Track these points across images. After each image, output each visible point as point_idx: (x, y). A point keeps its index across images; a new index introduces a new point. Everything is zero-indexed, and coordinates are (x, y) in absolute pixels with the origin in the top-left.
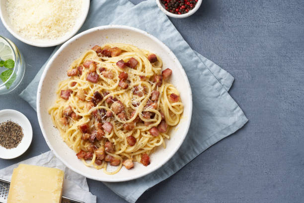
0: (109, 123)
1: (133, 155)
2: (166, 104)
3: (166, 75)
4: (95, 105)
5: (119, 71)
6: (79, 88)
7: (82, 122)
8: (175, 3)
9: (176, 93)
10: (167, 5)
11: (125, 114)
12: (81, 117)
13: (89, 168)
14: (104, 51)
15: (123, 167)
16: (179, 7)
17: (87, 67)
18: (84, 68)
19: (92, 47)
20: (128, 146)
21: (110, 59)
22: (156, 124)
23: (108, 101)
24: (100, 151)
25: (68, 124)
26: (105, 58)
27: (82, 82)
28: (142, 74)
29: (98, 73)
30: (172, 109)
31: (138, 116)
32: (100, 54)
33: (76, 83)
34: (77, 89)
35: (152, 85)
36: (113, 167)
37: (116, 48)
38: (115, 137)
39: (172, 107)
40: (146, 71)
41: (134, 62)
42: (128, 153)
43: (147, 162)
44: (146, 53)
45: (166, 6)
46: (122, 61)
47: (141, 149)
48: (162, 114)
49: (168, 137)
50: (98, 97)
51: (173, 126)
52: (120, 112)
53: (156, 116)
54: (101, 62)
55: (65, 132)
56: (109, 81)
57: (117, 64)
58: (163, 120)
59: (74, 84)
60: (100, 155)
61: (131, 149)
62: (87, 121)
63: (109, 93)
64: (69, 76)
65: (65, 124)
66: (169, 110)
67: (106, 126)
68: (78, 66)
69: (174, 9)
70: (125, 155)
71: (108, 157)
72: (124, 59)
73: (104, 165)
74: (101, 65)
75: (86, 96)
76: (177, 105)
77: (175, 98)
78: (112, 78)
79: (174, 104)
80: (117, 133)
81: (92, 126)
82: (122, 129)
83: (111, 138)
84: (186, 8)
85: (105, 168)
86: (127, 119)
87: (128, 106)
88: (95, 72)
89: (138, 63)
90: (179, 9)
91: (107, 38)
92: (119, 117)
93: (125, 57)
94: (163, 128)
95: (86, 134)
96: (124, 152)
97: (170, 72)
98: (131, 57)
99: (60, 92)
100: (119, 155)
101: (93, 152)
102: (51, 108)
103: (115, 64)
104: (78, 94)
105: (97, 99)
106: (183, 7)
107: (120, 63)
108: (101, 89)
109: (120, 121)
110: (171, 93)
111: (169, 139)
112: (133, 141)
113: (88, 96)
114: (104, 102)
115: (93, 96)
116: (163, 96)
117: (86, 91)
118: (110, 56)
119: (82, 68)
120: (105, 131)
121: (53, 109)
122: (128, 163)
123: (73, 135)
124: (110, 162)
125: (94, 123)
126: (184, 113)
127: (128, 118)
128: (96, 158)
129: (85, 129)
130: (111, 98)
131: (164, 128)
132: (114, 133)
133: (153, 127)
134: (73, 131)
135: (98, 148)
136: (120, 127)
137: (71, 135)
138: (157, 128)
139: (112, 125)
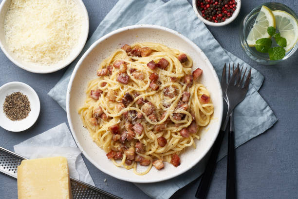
0: (140, 124)
1: (163, 155)
3: (197, 75)
4: (126, 106)
5: (149, 72)
6: (109, 88)
7: (112, 123)
8: (213, 11)
9: (207, 94)
10: (205, 12)
11: (156, 115)
12: (112, 118)
13: (119, 168)
14: (134, 51)
15: (153, 168)
16: (216, 15)
18: (114, 68)
20: (158, 147)
21: (140, 60)
23: (139, 102)
24: (130, 152)
25: (99, 124)
26: (135, 58)
27: (113, 83)
28: (173, 75)
29: (129, 74)
30: (202, 110)
31: (169, 117)
33: (106, 83)
34: (107, 89)
35: (183, 86)
36: (143, 167)
37: (146, 48)
38: (145, 137)
39: (203, 108)
41: (165, 63)
42: (158, 154)
43: (177, 163)
44: (177, 53)
45: (203, 13)
47: (171, 150)
49: (198, 138)
51: (203, 127)
53: (186, 117)
54: (131, 63)
55: (95, 132)
56: (140, 82)
57: (148, 65)
58: (194, 121)
59: (104, 84)
61: (161, 150)
62: (118, 122)
63: (139, 95)
64: (99, 76)
65: (95, 124)
66: (200, 110)
67: (137, 128)
68: (108, 65)
69: (211, 17)
70: (155, 155)
71: (137, 158)
72: (154, 60)
73: (134, 165)
74: (131, 65)
75: (116, 97)
76: (208, 107)
77: (205, 99)
78: (143, 79)
79: (205, 105)
80: (147, 134)
82: (153, 130)
83: (142, 139)
84: (223, 17)
85: (135, 168)
86: (158, 121)
87: (158, 108)
88: (126, 72)
89: (169, 64)
90: (216, 17)
92: (150, 118)
93: (156, 57)
95: (117, 135)
96: (154, 153)
98: (162, 58)
99: (90, 92)
100: (150, 155)
101: (123, 153)
102: (81, 108)
103: (146, 65)
104: (108, 95)
106: (220, 15)
107: (151, 65)
109: (151, 123)
110: (202, 93)
111: (200, 139)
112: (163, 142)
113: (119, 97)
114: (135, 103)
115: (123, 97)
116: (193, 96)
117: (116, 92)
118: (140, 56)
119: (112, 68)
121: (82, 109)
122: (158, 163)
123: (104, 136)
124: (141, 162)
125: (124, 124)
126: (215, 114)
127: (159, 119)
128: (126, 158)
129: (116, 130)
130: (142, 100)
131: (194, 129)
133: (184, 128)
134: (104, 132)
135: (128, 148)
136: (151, 128)
137: (102, 136)
139: (142, 126)
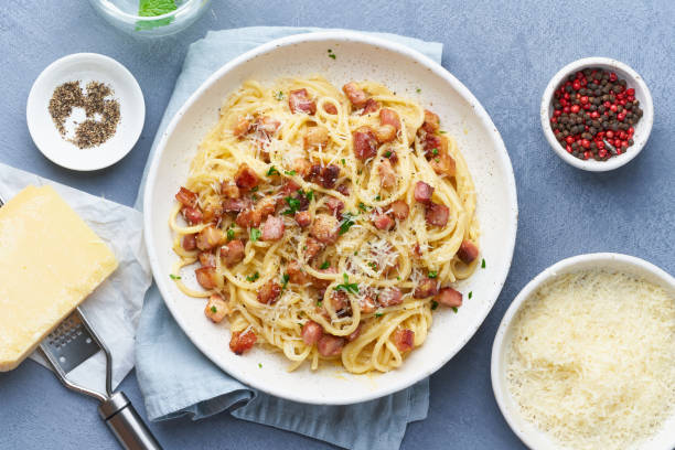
2: (382, 330)
17: (383, 120)
19: (431, 109)
22: (329, 329)
32: (424, 133)
40: (434, 252)
46: (430, 190)
48: (359, 331)
50: (328, 177)
52: (318, 240)
60: (207, 239)
81: (260, 193)
91: (466, 133)
94: (330, 346)
97: (457, 302)
105: (323, 176)
108: (348, 175)
120: (262, 225)
132: (267, 249)
138: (323, 335)
